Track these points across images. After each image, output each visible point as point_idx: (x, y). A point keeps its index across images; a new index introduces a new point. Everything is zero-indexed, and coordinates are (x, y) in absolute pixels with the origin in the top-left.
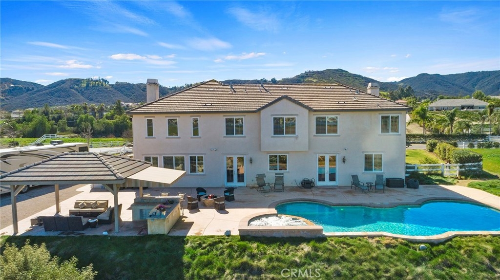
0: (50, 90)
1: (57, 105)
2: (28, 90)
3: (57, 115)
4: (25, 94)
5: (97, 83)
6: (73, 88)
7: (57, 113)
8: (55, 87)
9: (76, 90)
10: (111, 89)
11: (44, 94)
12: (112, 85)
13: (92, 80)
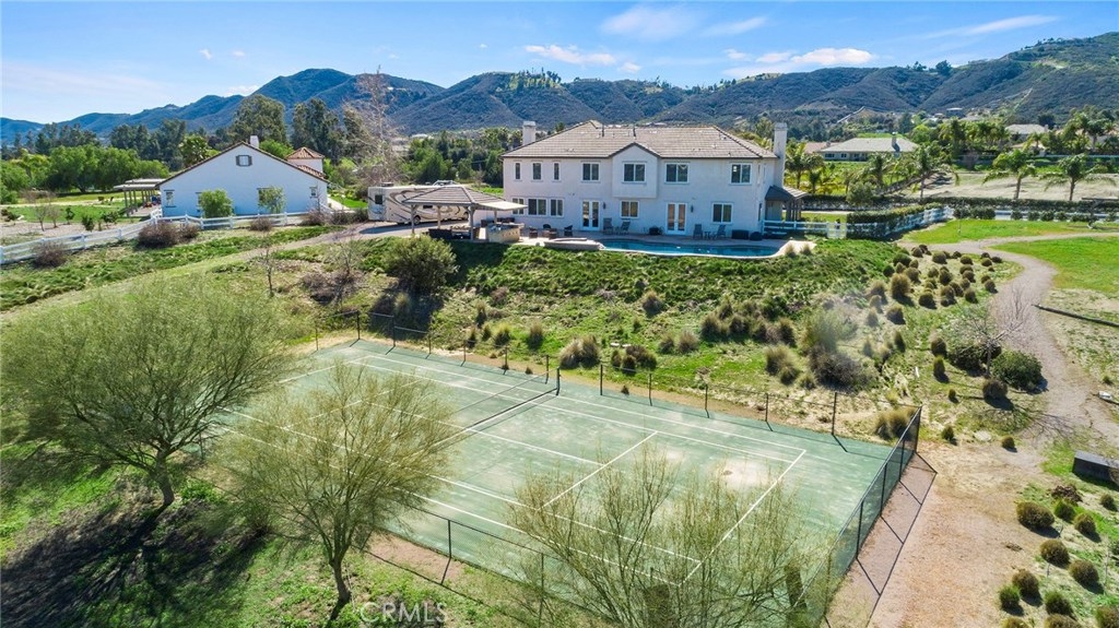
0: (453, 97)
1: (465, 128)
2: (417, 97)
3: (460, 149)
4: (411, 106)
5: (538, 80)
6: (492, 93)
7: (459, 146)
8: (463, 90)
9: (499, 96)
10: (566, 94)
11: (443, 105)
12: (568, 86)
13: (529, 75)
